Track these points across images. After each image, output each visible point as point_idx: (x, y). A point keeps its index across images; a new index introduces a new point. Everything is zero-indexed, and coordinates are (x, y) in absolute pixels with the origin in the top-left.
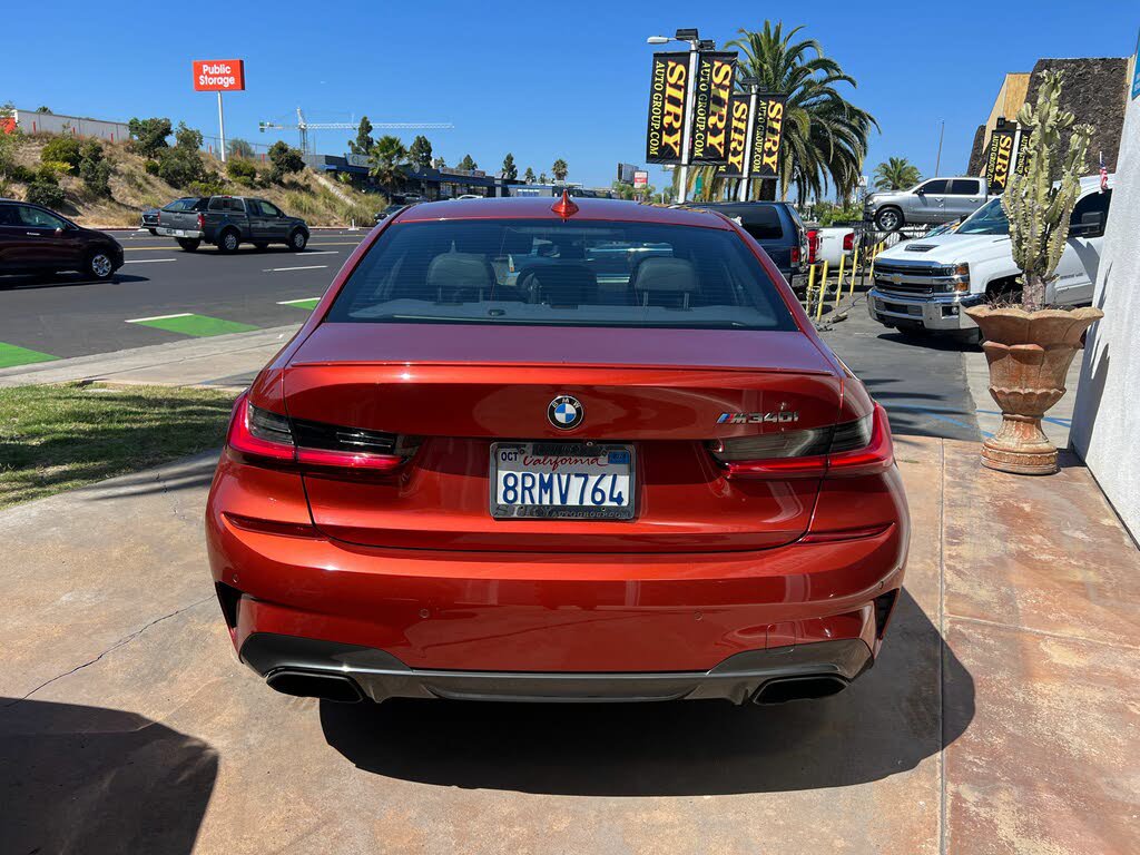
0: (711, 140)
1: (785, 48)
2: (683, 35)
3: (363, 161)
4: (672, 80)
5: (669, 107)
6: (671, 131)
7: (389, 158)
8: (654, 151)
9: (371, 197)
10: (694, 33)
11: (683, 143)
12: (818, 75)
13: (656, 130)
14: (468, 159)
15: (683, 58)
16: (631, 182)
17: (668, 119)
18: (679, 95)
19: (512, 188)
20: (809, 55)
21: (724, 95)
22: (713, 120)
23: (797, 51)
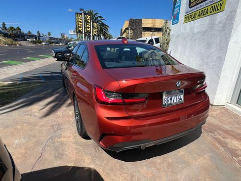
0: (88, 29)
1: (94, 14)
2: (81, 10)
3: (6, 31)
4: (80, 18)
5: (79, 23)
6: (80, 27)
7: (13, 31)
8: (78, 31)
9: (10, 39)
10: (83, 10)
11: (83, 29)
12: (99, 19)
13: (77, 27)
14: (29, 32)
15: (81, 14)
16: (64, 36)
17: (79, 25)
18: (81, 21)
19: (40, 37)
20: (98, 15)
21: (89, 21)
22: (88, 26)
23: (95, 14)
